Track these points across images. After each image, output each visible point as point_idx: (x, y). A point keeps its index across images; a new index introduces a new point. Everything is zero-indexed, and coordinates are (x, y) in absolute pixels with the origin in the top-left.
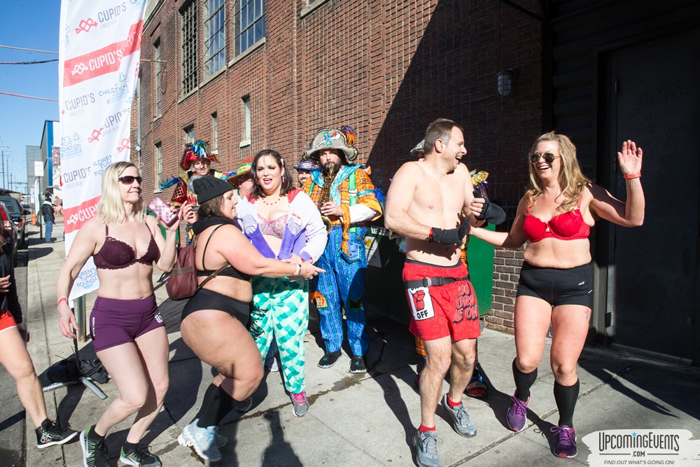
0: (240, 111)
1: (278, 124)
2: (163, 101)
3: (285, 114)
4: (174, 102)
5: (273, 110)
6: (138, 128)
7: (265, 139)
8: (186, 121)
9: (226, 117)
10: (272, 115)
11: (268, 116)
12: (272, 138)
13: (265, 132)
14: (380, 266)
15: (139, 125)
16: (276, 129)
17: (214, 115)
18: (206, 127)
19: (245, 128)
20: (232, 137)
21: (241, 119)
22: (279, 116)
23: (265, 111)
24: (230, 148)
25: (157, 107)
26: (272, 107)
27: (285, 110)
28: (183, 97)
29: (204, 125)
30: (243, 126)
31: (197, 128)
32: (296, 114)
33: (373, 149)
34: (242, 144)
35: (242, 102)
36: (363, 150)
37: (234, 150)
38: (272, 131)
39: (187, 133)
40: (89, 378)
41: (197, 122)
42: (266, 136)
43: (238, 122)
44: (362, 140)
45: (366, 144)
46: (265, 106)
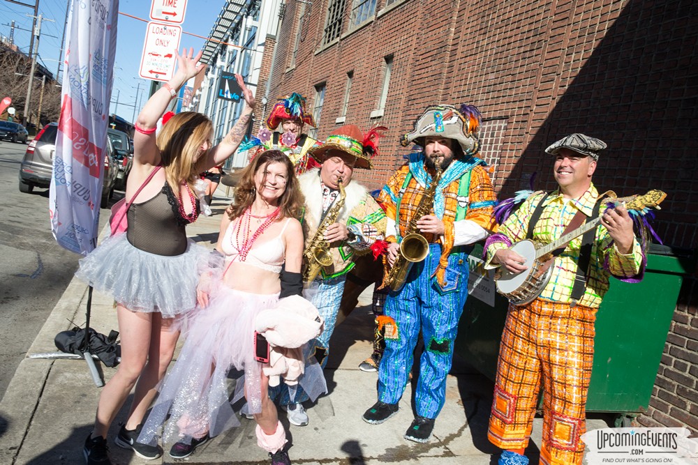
0: (380, 73)
1: (419, 96)
2: (300, 50)
3: (429, 84)
4: (311, 52)
5: (417, 77)
6: (270, 77)
7: (401, 112)
8: (319, 77)
9: (363, 78)
10: (414, 83)
11: (410, 84)
12: (408, 113)
13: (403, 103)
14: (493, 306)
15: (271, 74)
16: (415, 102)
17: (350, 74)
18: (338, 87)
19: (381, 95)
20: (364, 104)
21: (379, 83)
22: (422, 86)
23: (407, 77)
24: (359, 117)
25: (293, 56)
26: (417, 73)
27: (430, 79)
28: (322, 47)
29: (337, 84)
30: (379, 92)
31: (330, 86)
32: (443, 86)
33: (529, 146)
34: (374, 114)
35: (384, 63)
36: (516, 146)
37: (364, 120)
38: (410, 103)
39: (318, 91)
40: (95, 356)
41: (330, 80)
42: (402, 108)
43: (374, 86)
44: (517, 132)
45: (521, 139)
46: (409, 71)
